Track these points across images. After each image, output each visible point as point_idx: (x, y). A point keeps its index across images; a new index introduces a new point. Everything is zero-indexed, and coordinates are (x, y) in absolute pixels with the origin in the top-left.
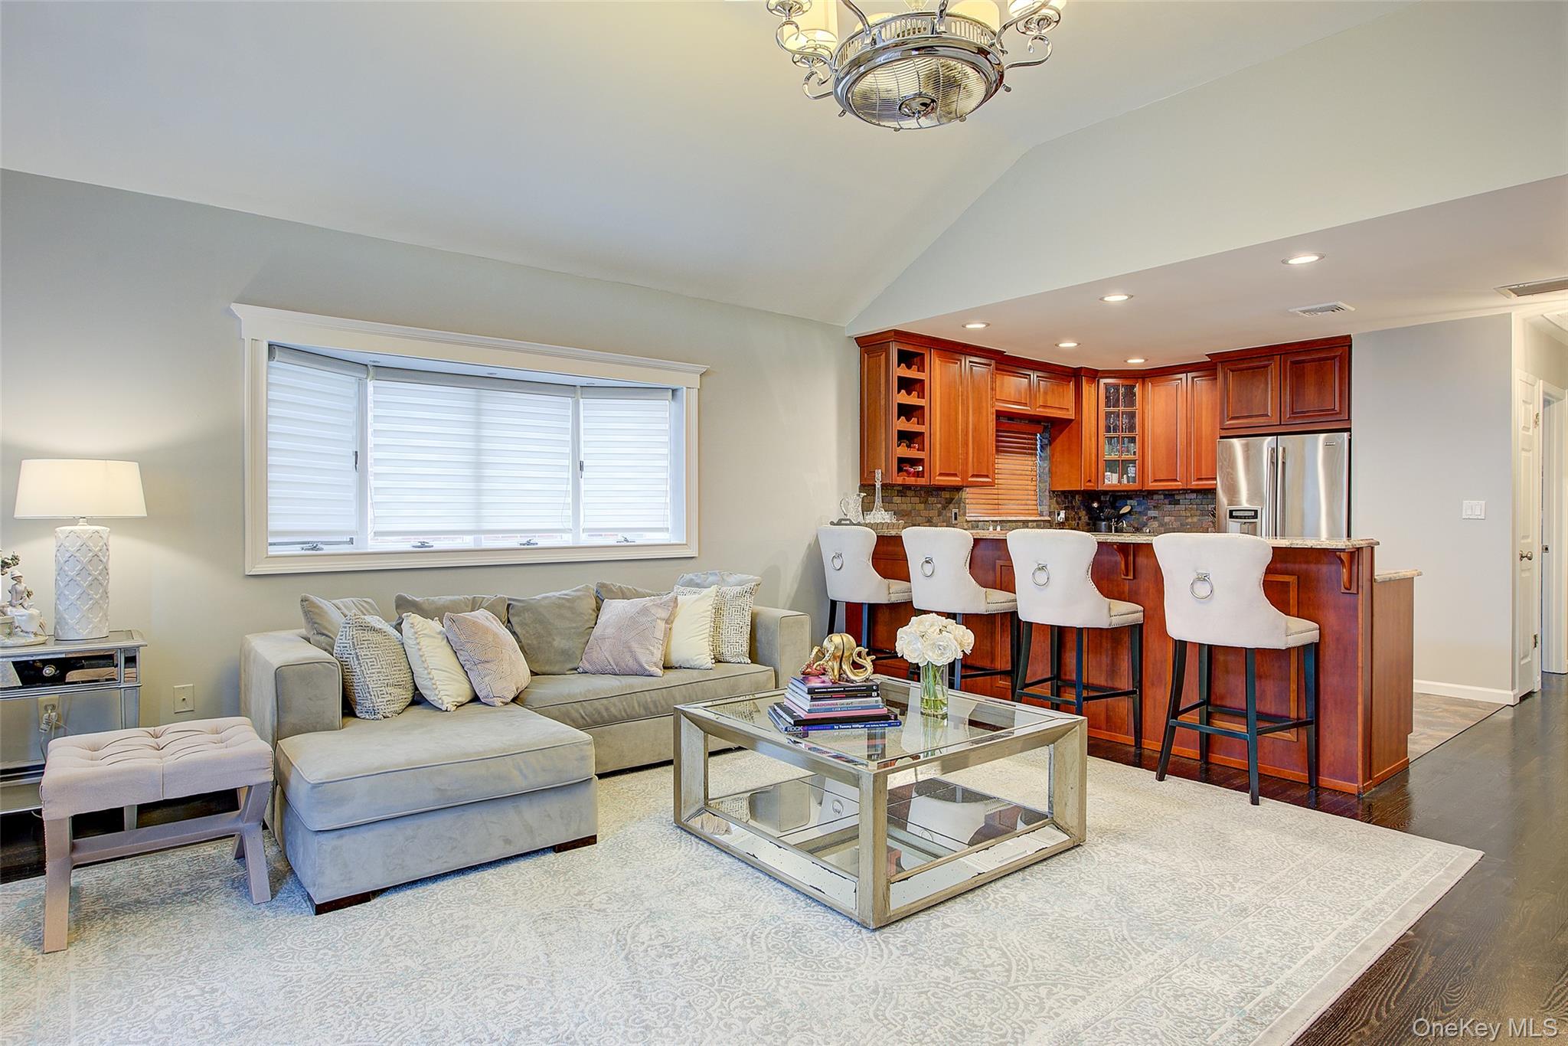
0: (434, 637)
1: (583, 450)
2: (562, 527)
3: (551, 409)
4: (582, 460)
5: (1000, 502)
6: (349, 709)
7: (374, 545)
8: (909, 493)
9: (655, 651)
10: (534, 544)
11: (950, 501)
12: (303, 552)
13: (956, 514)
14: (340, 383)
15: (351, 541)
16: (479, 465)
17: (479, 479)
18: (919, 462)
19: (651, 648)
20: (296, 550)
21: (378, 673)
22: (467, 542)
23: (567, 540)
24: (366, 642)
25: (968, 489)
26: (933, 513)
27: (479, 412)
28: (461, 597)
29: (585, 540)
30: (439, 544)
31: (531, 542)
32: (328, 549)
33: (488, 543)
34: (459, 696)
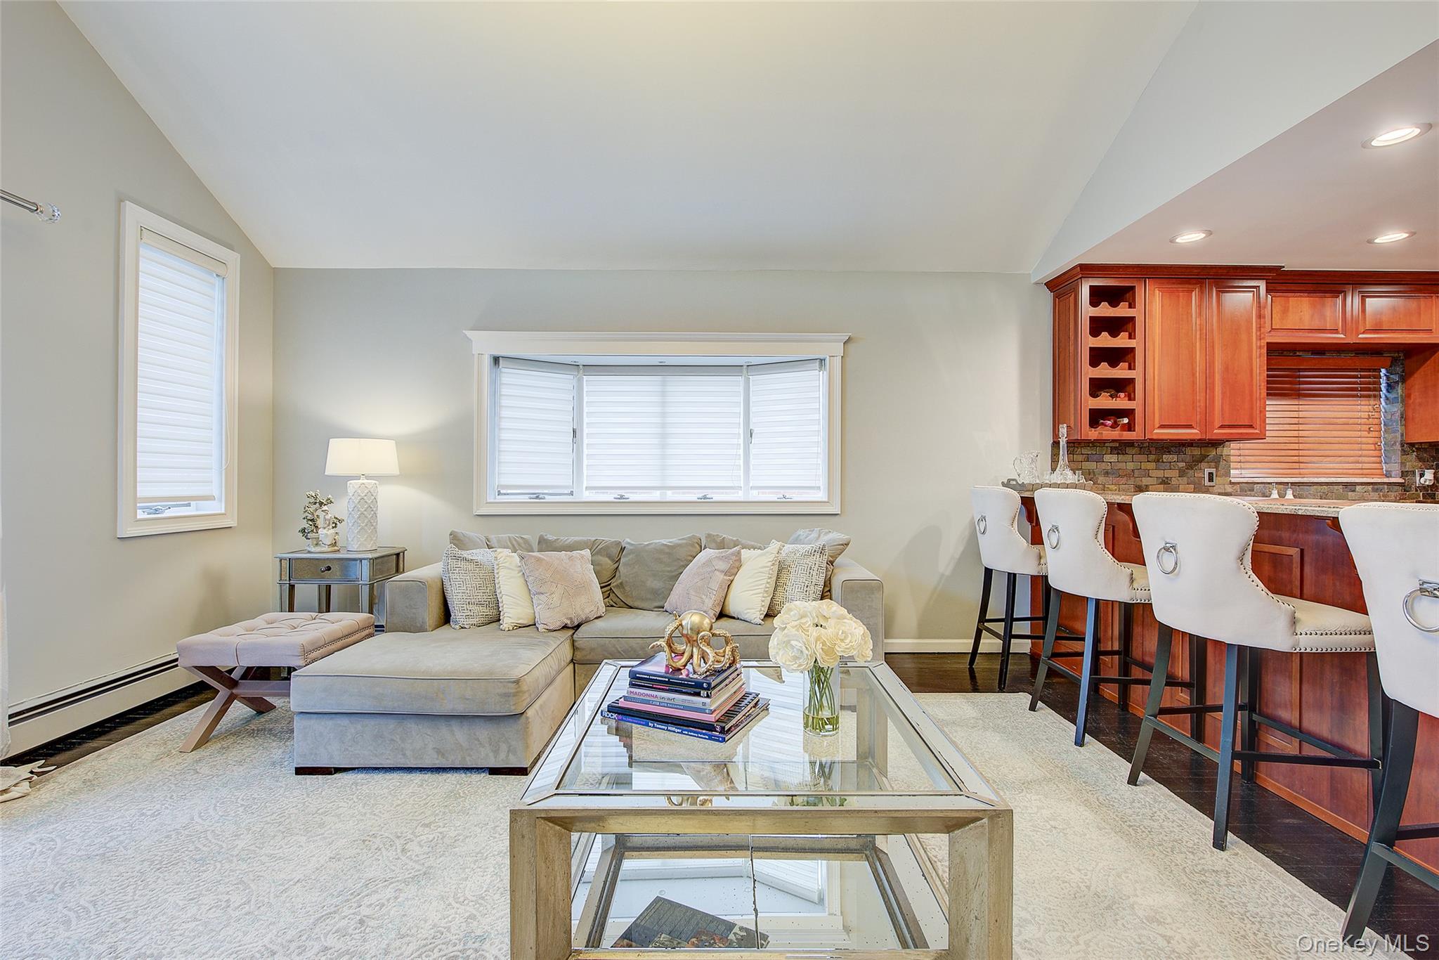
0: (512, 570)
1: (753, 419)
2: (732, 485)
3: (725, 390)
4: (751, 428)
5: (1302, 459)
6: (446, 617)
7: (588, 496)
8: (1129, 450)
9: (707, 601)
10: (709, 498)
11: (1202, 459)
12: (530, 500)
13: (1211, 475)
14: (564, 381)
15: (572, 493)
16: (664, 436)
17: (663, 446)
18: (1129, 413)
19: (703, 597)
20: (525, 499)
21: (463, 593)
22: (655, 496)
23: (739, 496)
24: (458, 569)
25: (1233, 445)
26: (1173, 474)
27: (663, 394)
28: (585, 539)
29: (755, 496)
30: (634, 497)
31: (707, 496)
32: (549, 498)
33: (670, 496)
34: (520, 619)
